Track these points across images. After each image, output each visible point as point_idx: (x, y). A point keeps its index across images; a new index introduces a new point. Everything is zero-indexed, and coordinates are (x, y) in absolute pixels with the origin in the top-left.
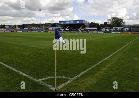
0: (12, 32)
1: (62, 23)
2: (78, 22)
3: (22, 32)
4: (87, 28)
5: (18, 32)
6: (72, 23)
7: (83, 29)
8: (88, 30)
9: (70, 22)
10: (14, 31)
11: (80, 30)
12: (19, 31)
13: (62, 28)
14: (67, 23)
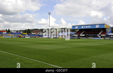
0: (19, 37)
1: (76, 28)
2: (97, 27)
3: (29, 37)
4: (109, 34)
5: (25, 37)
6: (90, 27)
7: (104, 35)
8: (110, 36)
9: (86, 27)
10: (21, 36)
11: (100, 36)
12: (27, 36)
13: (76, 34)
14: (82, 27)
